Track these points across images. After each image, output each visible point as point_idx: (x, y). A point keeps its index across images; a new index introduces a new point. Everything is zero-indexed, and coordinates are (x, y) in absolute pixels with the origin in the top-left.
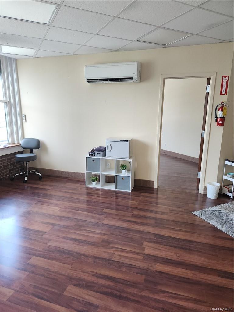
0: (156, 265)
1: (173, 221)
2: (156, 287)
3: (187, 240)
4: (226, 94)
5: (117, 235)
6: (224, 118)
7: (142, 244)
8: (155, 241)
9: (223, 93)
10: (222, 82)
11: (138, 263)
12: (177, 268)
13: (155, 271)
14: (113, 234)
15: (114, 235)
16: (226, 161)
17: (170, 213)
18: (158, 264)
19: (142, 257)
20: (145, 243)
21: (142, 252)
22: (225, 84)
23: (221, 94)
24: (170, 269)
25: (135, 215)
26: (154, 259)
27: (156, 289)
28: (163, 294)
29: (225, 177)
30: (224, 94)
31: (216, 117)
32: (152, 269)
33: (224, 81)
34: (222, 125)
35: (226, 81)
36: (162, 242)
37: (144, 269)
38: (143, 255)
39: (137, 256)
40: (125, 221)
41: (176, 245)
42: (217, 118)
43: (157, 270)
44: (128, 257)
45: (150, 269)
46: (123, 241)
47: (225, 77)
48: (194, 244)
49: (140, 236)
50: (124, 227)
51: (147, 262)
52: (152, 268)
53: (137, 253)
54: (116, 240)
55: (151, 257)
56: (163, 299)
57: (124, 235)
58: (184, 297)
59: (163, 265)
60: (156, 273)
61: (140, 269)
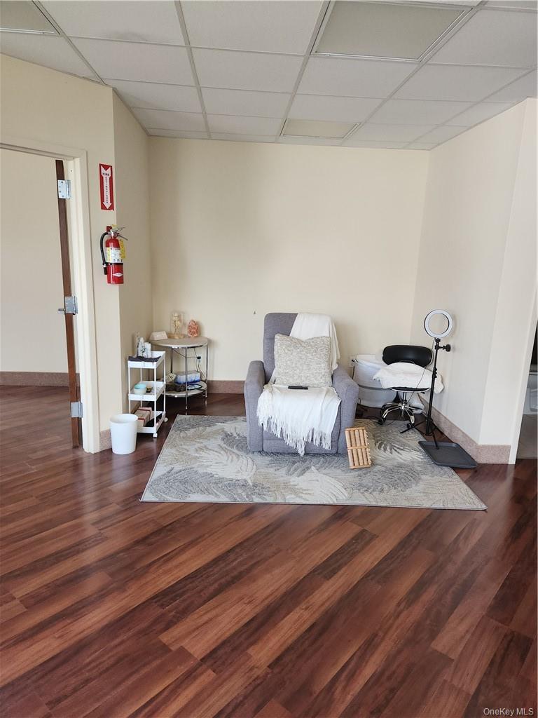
0: (250, 657)
1: (137, 542)
2: (315, 695)
3: (213, 560)
4: (112, 208)
5: (75, 690)
6: (122, 264)
7: (165, 648)
8: (173, 613)
9: (108, 205)
10: (101, 178)
11: (222, 691)
12: (280, 624)
13: (270, 671)
14: (59, 701)
15: (66, 697)
16: (129, 362)
17: (102, 531)
18: (251, 651)
19: (210, 671)
20: (165, 638)
21: (191, 663)
22: (106, 184)
23: (103, 207)
24: (277, 638)
25: (30, 596)
26: (233, 650)
27: (318, 696)
28: (338, 691)
29: (132, 397)
30: (109, 209)
31: (105, 262)
32: (257, 672)
33: (104, 176)
34: (119, 281)
35: (108, 178)
36: (188, 602)
37: (251, 688)
38: (204, 667)
39: (198, 681)
40: (32, 636)
41: (216, 585)
42: (107, 264)
43: (268, 665)
44: (186, 706)
45: (258, 678)
46: (114, 688)
47: (106, 167)
48: (232, 556)
49: (130, 634)
50: (58, 651)
51: (231, 670)
52: (256, 670)
53: (190, 676)
54: (97, 705)
55: (221, 652)
56: (349, 698)
57: (89, 671)
58: (355, 659)
59: (260, 644)
60: (276, 670)
61: (246, 697)
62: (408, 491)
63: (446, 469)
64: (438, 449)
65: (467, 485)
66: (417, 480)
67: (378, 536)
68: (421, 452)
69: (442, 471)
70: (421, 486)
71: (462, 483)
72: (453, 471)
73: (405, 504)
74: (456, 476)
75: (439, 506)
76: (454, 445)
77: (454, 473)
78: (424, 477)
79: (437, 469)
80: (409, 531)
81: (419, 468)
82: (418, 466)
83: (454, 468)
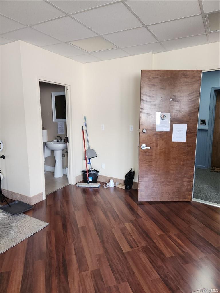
62: (10, 236)
63: (21, 215)
64: (11, 207)
65: (34, 218)
66: (11, 228)
67: (11, 271)
68: (4, 213)
69: (20, 217)
70: (15, 230)
71: (32, 218)
72: (24, 215)
73: (13, 244)
74: (27, 216)
75: (30, 235)
76: (17, 202)
77: (26, 215)
78: (13, 225)
79: (17, 217)
80: (25, 257)
81: (8, 221)
82: (7, 220)
83: (24, 213)
